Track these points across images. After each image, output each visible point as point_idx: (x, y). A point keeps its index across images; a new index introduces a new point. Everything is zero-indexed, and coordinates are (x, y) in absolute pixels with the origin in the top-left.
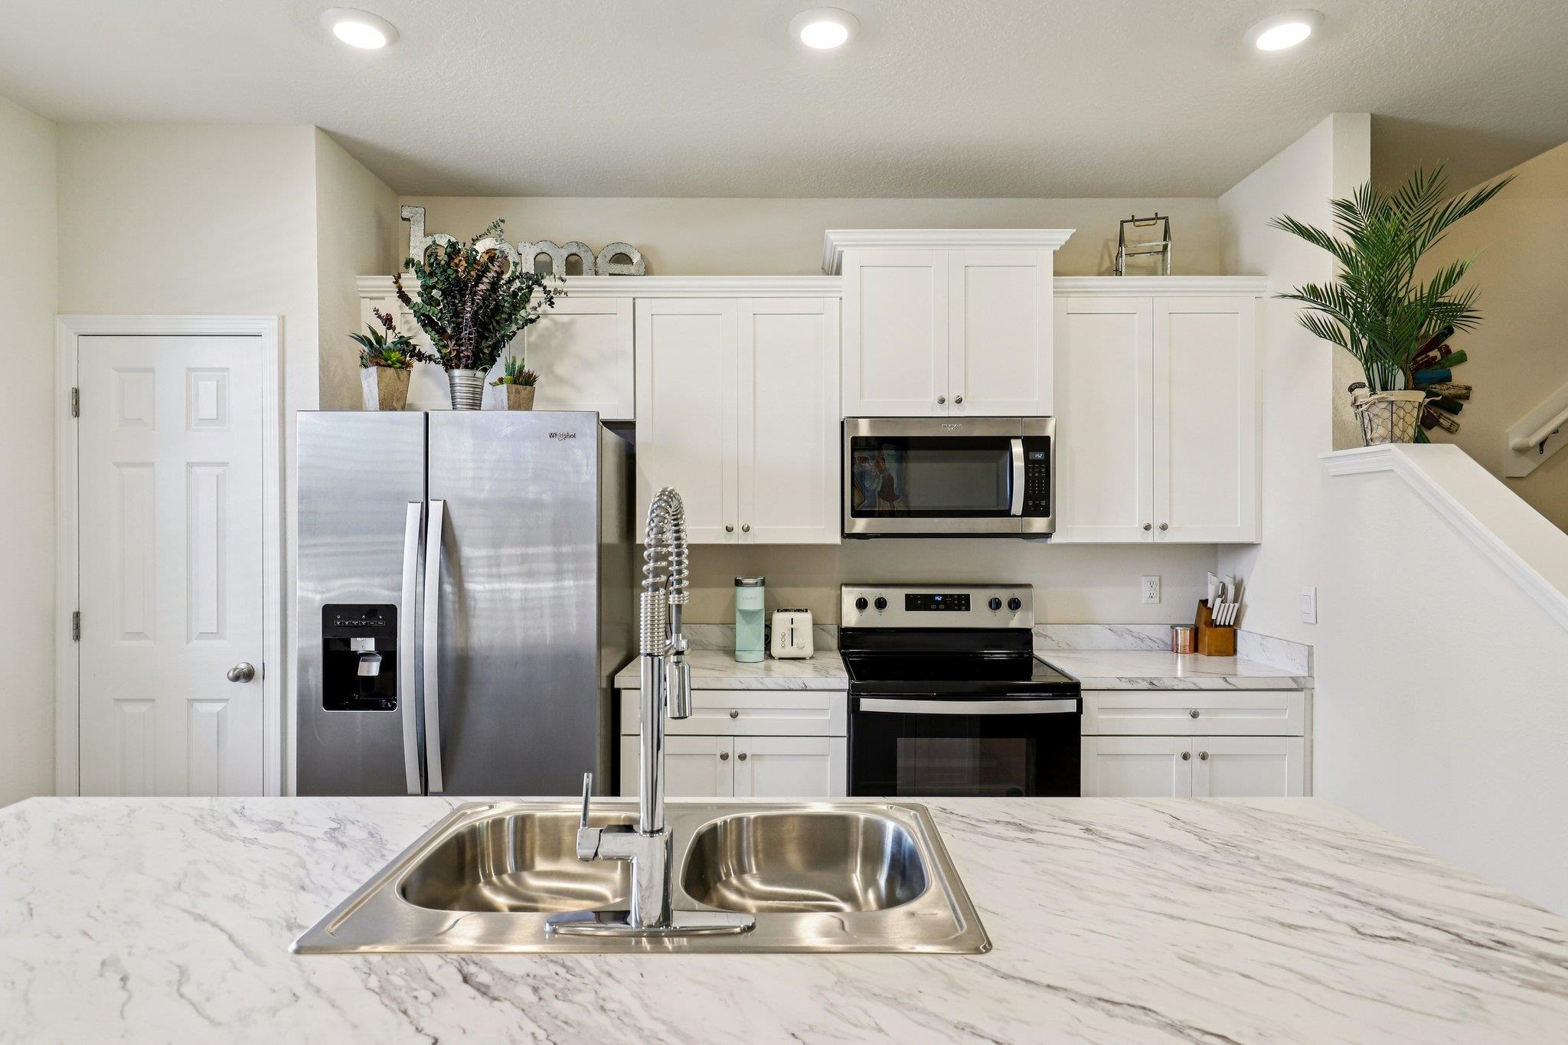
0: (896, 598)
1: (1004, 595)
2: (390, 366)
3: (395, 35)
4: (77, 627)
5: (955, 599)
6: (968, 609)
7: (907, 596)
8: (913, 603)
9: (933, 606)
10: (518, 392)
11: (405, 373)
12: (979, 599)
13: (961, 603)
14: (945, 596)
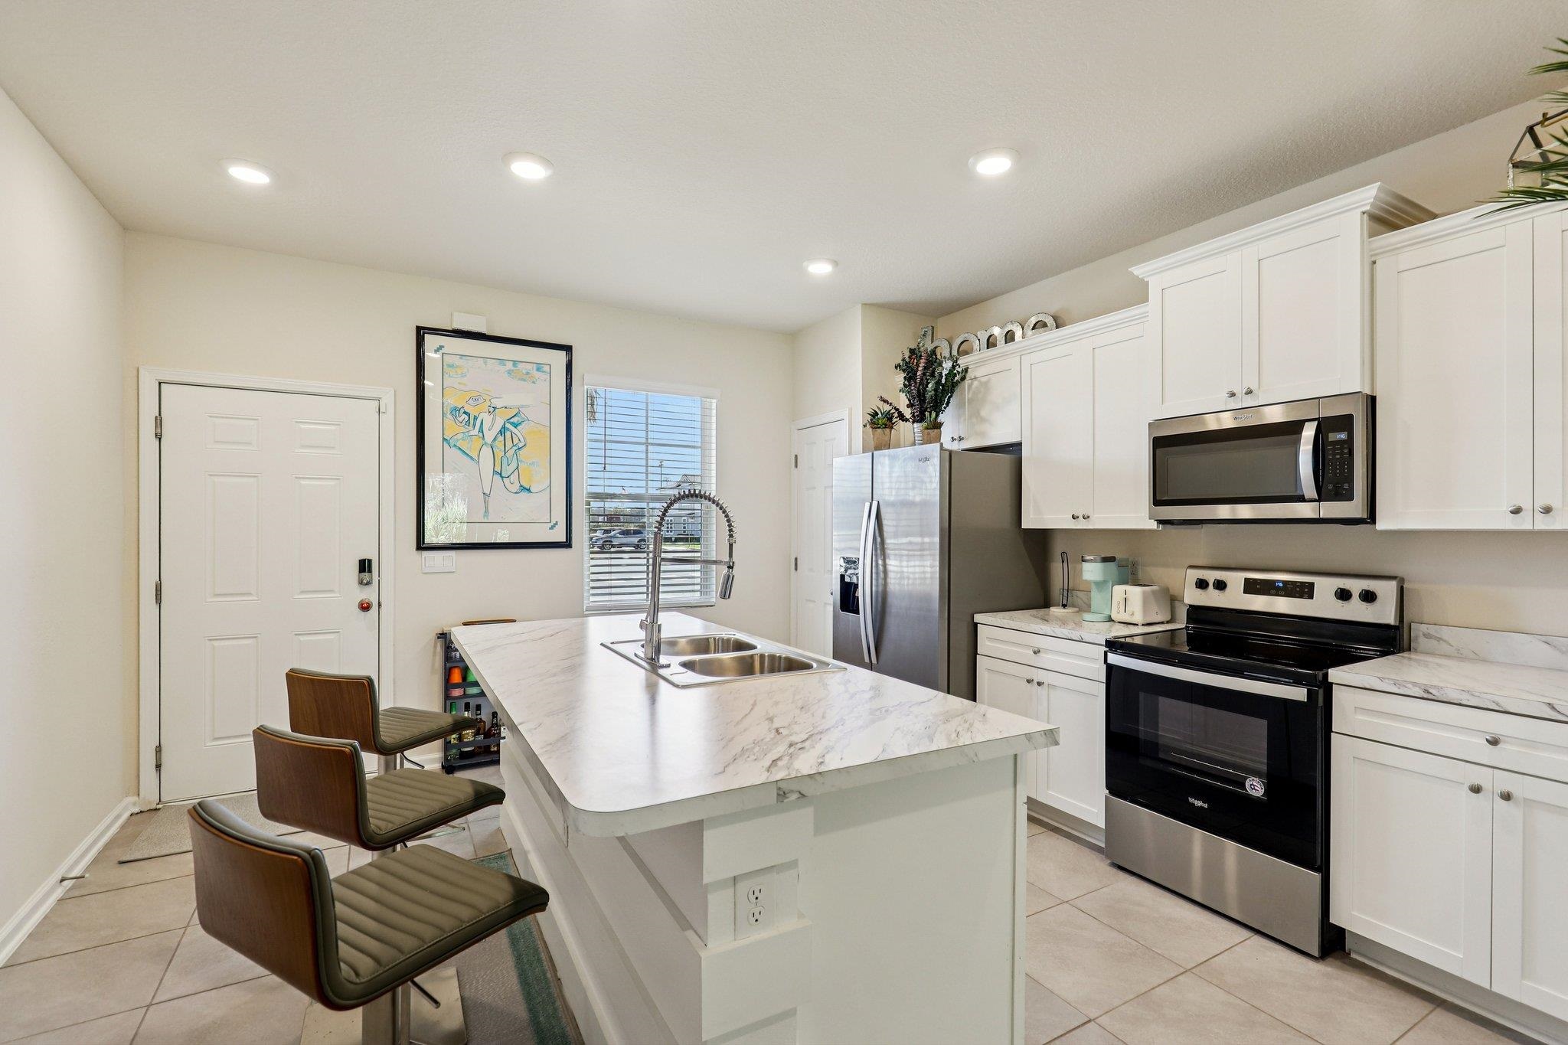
0: (1236, 580)
1: (1356, 586)
2: (879, 428)
3: (836, 263)
4: (796, 564)
5: (1298, 586)
6: (1311, 597)
7: (1247, 580)
8: (1251, 587)
9: (1273, 592)
10: (929, 434)
11: (888, 430)
12: (1325, 587)
13: (1305, 591)
14: (1285, 582)
